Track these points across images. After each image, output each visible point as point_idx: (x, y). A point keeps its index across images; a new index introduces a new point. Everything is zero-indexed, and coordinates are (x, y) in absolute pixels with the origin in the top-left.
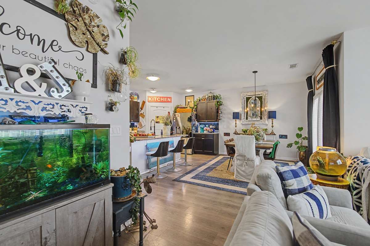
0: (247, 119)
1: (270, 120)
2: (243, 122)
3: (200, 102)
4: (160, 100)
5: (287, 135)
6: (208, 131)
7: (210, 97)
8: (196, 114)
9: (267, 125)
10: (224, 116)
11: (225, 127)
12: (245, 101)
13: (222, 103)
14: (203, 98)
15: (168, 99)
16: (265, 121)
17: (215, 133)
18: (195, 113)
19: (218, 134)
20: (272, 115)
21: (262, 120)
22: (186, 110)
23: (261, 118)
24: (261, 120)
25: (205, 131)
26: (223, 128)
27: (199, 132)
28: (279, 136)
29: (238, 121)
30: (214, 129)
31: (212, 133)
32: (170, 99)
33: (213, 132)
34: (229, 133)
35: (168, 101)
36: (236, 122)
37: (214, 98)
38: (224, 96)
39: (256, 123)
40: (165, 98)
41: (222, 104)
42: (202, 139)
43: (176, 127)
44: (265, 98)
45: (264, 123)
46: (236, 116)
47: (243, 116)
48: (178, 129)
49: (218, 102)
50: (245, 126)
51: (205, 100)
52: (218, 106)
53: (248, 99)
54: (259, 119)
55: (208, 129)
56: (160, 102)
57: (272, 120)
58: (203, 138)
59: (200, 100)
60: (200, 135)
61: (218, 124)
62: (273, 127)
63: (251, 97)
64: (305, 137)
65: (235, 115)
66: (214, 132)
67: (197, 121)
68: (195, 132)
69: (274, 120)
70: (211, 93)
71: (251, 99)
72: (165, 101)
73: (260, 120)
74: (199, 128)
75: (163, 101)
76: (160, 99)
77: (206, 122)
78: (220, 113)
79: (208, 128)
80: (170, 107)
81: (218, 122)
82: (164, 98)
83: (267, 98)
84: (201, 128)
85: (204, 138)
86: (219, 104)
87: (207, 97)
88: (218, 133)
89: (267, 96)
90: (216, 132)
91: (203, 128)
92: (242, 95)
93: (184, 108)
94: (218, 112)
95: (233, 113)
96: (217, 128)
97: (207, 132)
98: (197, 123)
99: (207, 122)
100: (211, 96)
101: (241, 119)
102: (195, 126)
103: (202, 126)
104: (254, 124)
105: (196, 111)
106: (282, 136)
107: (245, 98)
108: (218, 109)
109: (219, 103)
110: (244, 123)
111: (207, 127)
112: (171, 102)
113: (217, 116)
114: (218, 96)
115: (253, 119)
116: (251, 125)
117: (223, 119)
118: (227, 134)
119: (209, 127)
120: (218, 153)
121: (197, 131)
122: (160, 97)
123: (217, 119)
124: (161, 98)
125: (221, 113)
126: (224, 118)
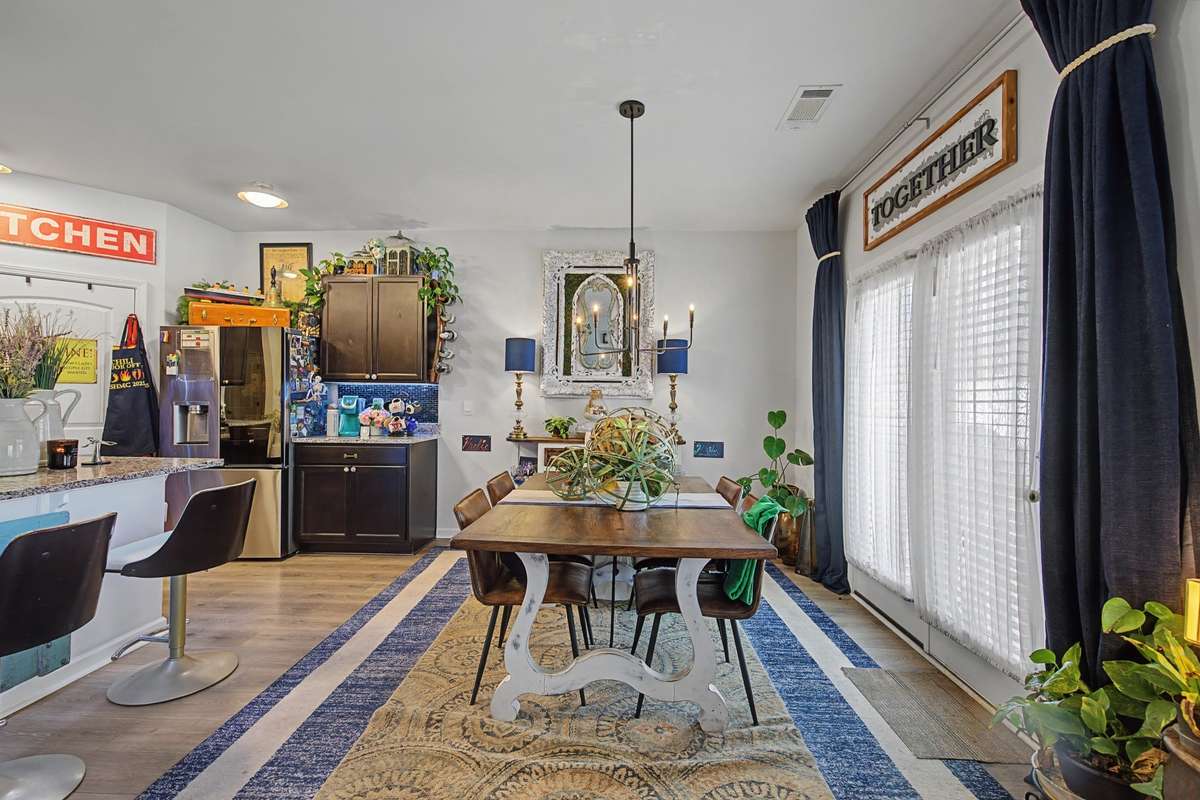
0: (567, 371)
1: (664, 380)
2: (550, 384)
3: (338, 278)
4: (54, 236)
5: (721, 444)
6: (384, 430)
7: (393, 255)
8: (318, 340)
9: (651, 399)
10: (463, 353)
11: (469, 405)
12: (563, 290)
13: (452, 292)
14: (356, 260)
15: (129, 237)
16: (644, 382)
17: (418, 439)
18: (313, 331)
19: (436, 440)
20: (672, 359)
21: (630, 380)
22: (252, 313)
23: (627, 372)
24: (626, 378)
25: (364, 431)
26: (457, 413)
27: (332, 436)
28: (696, 449)
29: (528, 383)
30: (412, 416)
31: (404, 440)
32: (143, 239)
33: (410, 431)
34: (488, 439)
35: (127, 249)
36: (519, 384)
37: (413, 261)
38: (463, 261)
39: (607, 389)
40: (101, 231)
41: (453, 299)
42: (346, 470)
43: (185, 410)
44: (642, 284)
45: (638, 392)
46: (520, 356)
47: (550, 361)
48: (197, 420)
49: (432, 286)
50: (559, 403)
51: (370, 268)
52: (432, 303)
53: (573, 282)
54: (616, 372)
55: (380, 418)
56: (61, 247)
57: (673, 379)
58: (350, 465)
59: (342, 268)
60: (338, 451)
61: (434, 394)
62: (673, 408)
63: (588, 276)
64: (797, 451)
65: (515, 350)
66: (410, 434)
67: (319, 378)
68: (310, 434)
69: (680, 379)
70: (400, 237)
71: (586, 282)
72: (100, 244)
73: (624, 379)
74: (331, 414)
75: (86, 242)
76: (61, 232)
77: (370, 380)
78: (444, 340)
79: (381, 415)
80: (142, 291)
81: (436, 382)
82: (95, 225)
83: (651, 285)
84: (343, 411)
85: (353, 469)
86: (440, 297)
87: (378, 254)
88: (434, 437)
89: (650, 273)
90: (423, 431)
91: (357, 414)
92: (547, 259)
93: (245, 301)
94: (432, 335)
95: (507, 340)
96: (429, 414)
97: (376, 431)
98: (318, 384)
99: (377, 380)
100: (398, 251)
101: (541, 373)
102: (307, 400)
103: (351, 403)
104: (601, 396)
105: (320, 322)
106: (705, 445)
107: (562, 275)
108: (432, 319)
109: (438, 291)
110: (553, 391)
111: (377, 407)
112: (149, 257)
113: (431, 356)
114: (438, 253)
115: (594, 372)
116: (586, 402)
117: (461, 370)
118: (477, 443)
119: (386, 407)
120: (431, 536)
121: (319, 430)
122: (62, 219)
123: (430, 367)
124: (69, 226)
125: (452, 339)
126: (465, 364)
